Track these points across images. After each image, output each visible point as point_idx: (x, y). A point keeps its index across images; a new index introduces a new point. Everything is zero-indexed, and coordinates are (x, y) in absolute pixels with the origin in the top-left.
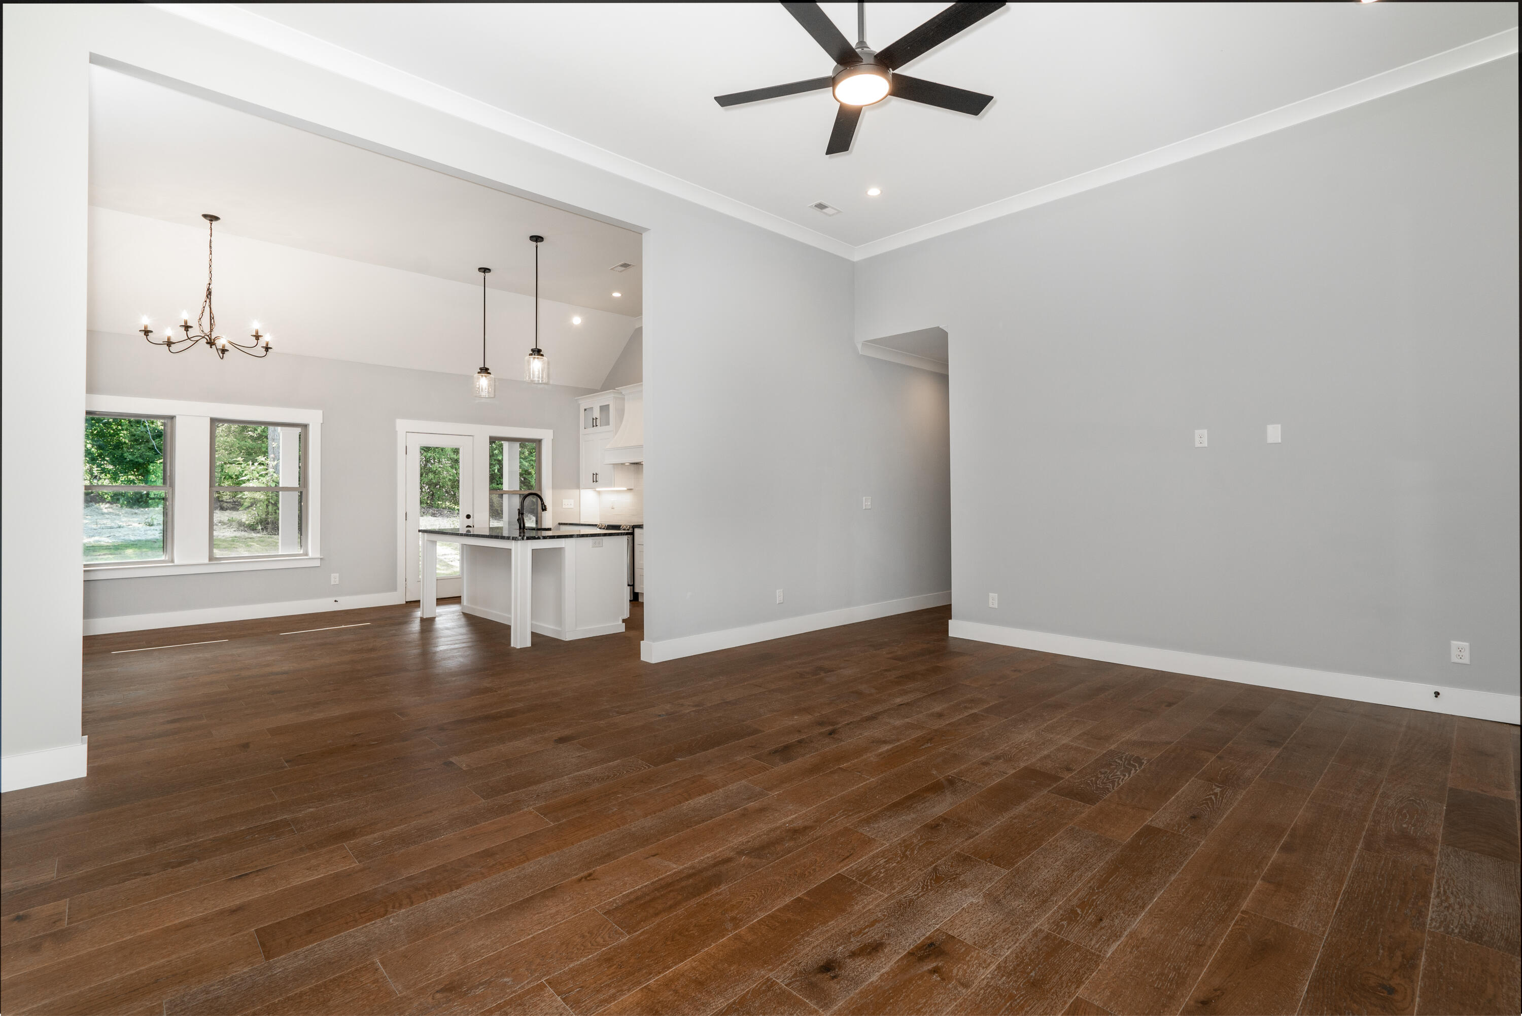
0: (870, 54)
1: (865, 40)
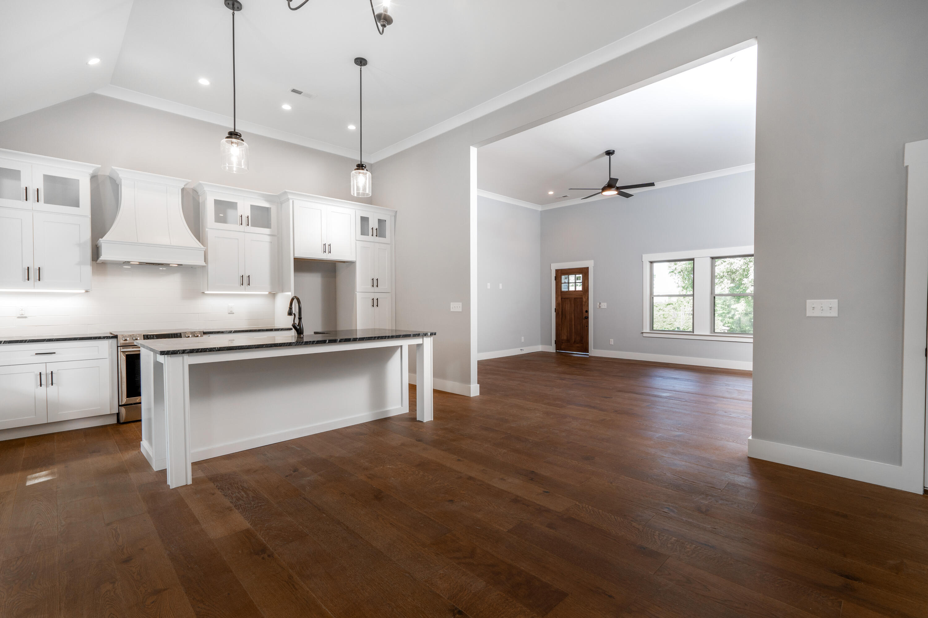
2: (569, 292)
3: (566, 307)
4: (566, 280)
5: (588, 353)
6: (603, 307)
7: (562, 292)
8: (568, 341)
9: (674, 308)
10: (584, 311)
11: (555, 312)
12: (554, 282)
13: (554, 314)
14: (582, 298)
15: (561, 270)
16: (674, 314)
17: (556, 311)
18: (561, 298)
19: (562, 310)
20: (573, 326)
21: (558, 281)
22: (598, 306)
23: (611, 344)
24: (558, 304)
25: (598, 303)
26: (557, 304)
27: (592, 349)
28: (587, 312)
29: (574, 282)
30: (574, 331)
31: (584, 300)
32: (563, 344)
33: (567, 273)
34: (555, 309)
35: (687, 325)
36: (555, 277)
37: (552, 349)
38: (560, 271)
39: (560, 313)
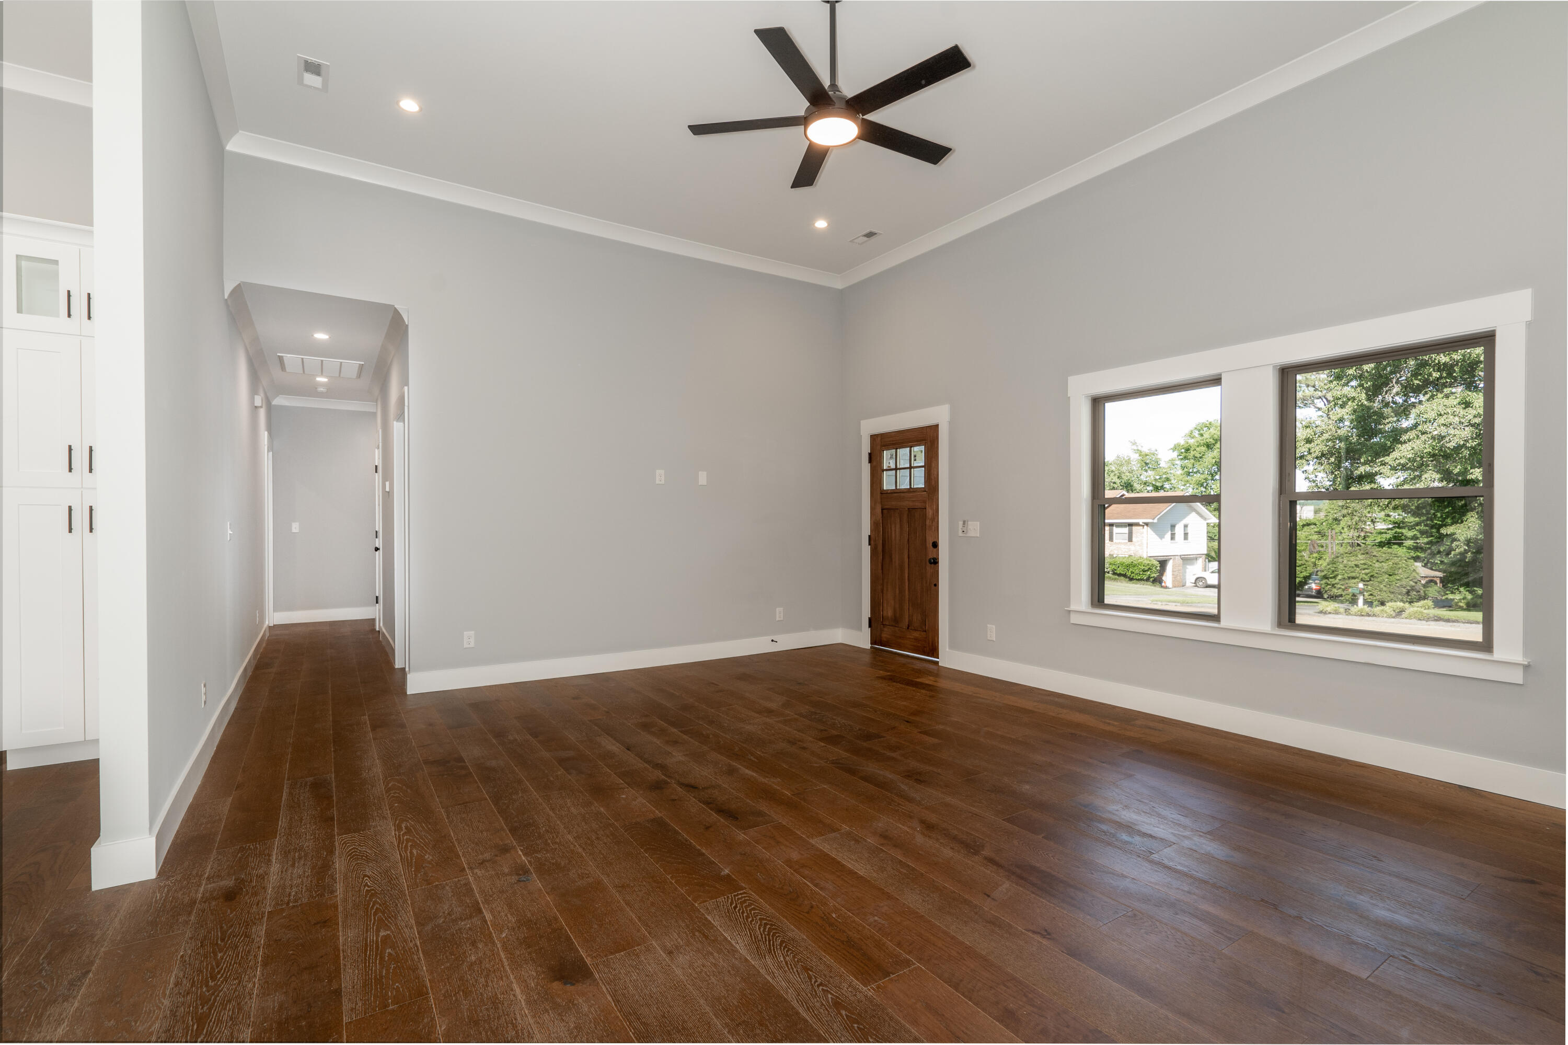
0: (842, 98)
1: (836, 84)
2: (897, 493)
3: (891, 533)
4: (891, 461)
5: (938, 658)
6: (972, 533)
7: (884, 493)
8: (896, 621)
9: (1319, 533)
10: (930, 545)
11: (870, 544)
12: (866, 468)
13: (866, 550)
14: (926, 508)
15: (882, 436)
16: (1313, 545)
17: (872, 542)
18: (882, 509)
19: (884, 541)
20: (907, 584)
21: (874, 463)
22: (960, 531)
23: (989, 639)
24: (874, 525)
25: (961, 523)
26: (874, 523)
27: (947, 650)
28: (935, 545)
29: (908, 465)
30: (907, 597)
31: (930, 513)
32: (885, 629)
33: (893, 444)
34: (869, 536)
35: (1333, 569)
36: (870, 455)
37: (862, 639)
38: (879, 439)
39: (880, 548)
